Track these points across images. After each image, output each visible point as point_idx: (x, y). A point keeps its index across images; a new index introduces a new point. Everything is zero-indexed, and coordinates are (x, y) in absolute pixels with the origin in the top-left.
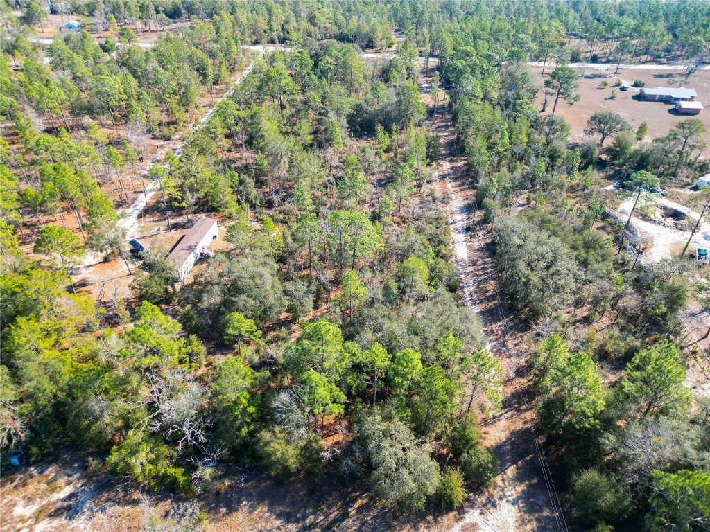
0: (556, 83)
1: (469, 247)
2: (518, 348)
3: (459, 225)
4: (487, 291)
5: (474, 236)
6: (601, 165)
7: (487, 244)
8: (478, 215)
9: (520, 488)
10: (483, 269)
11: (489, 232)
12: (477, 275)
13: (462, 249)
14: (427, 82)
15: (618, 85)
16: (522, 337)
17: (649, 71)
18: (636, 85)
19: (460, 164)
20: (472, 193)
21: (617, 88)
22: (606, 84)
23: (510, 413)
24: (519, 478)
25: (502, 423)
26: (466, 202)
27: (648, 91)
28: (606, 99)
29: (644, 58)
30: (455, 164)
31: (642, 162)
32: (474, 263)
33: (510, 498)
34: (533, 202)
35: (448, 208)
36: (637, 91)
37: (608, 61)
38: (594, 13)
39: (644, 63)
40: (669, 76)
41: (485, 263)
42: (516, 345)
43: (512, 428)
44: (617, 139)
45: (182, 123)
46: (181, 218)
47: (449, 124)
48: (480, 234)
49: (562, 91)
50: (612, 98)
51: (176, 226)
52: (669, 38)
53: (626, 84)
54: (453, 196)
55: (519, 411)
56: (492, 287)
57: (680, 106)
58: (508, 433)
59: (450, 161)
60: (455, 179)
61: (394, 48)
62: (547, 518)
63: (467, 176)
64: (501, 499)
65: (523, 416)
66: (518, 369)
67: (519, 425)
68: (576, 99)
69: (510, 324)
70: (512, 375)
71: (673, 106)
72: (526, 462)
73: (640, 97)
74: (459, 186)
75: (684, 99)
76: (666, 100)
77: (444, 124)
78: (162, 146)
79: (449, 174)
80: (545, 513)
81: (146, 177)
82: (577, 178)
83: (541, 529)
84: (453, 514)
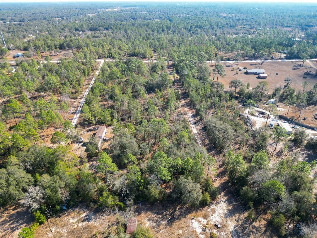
0: (216, 70)
1: (197, 129)
2: (219, 159)
3: (192, 122)
4: (206, 143)
5: (198, 125)
6: (236, 98)
7: (202, 128)
8: (198, 118)
9: (226, 198)
10: (203, 136)
11: (202, 124)
12: (201, 138)
13: (195, 130)
14: (169, 71)
15: (238, 69)
16: (219, 156)
17: (248, 63)
18: (244, 68)
19: (188, 101)
20: (194, 111)
21: (238, 70)
22: (234, 69)
23: (219, 178)
24: (225, 195)
25: (218, 181)
26: (193, 114)
27: (249, 71)
28: (235, 74)
29: (246, 58)
30: (186, 101)
32: (199, 134)
33: (224, 201)
34: (216, 112)
35: (187, 116)
36: (245, 71)
37: (234, 60)
38: (226, 41)
39: (246, 60)
40: (255, 64)
41: (204, 134)
42: (218, 158)
43: (221, 182)
44: (240, 89)
45: (80, 92)
46: (91, 127)
47: (181, 86)
48: (200, 124)
49: (219, 73)
50: (237, 74)
51: (90, 130)
52: (253, 51)
53: (241, 68)
54: (188, 112)
55: (222, 177)
56: (207, 141)
57: (260, 76)
58: (220, 184)
59: (184, 100)
60: (187, 106)
61: (154, 58)
62: (235, 204)
63: (191, 105)
64: (220, 201)
65: (223, 178)
66: (220, 165)
67: (223, 181)
68: (225, 75)
69: (215, 152)
70: (218, 167)
71: (258, 76)
72: (226, 191)
73: (246, 73)
74: (189, 108)
75: (261, 73)
76: (255, 74)
77: (179, 86)
78: (75, 102)
79: (185, 105)
81: (72, 113)
82: (229, 103)
83: (234, 207)
84: (207, 207)
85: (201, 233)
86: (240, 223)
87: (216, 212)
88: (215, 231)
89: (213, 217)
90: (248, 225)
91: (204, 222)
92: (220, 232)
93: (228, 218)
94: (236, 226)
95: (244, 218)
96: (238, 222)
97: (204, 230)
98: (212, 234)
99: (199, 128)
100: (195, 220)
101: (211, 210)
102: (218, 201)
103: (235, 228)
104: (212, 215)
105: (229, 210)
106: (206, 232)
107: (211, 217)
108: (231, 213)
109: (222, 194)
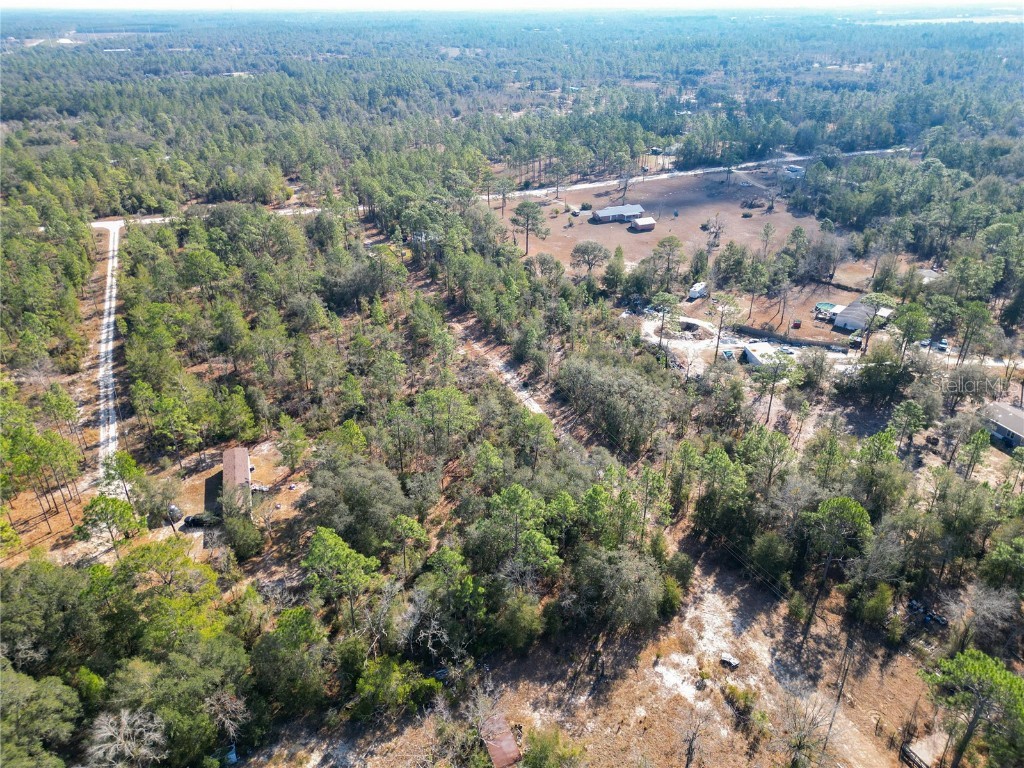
1: (539, 401)
3: (514, 383)
4: (582, 437)
5: (535, 390)
6: (604, 294)
7: (552, 395)
8: (525, 369)
9: (711, 579)
10: (565, 417)
11: (547, 383)
12: (564, 425)
13: (533, 405)
14: (367, 237)
15: (568, 211)
16: (637, 465)
17: (585, 191)
18: (585, 208)
19: (472, 322)
20: (503, 349)
21: (568, 215)
22: (557, 212)
23: (668, 529)
24: (706, 573)
25: (668, 538)
26: (505, 359)
27: (601, 214)
28: (565, 227)
29: (575, 177)
30: (466, 324)
31: (639, 284)
32: (553, 415)
33: (709, 589)
34: (567, 345)
35: (491, 370)
36: (588, 214)
37: (542, 186)
39: (576, 183)
40: (607, 193)
41: (563, 412)
42: (637, 473)
43: (677, 539)
48: (539, 386)
49: (530, 227)
50: (571, 225)
53: (576, 208)
54: (487, 356)
55: (673, 524)
56: (583, 431)
57: (636, 224)
58: (676, 544)
59: (459, 322)
60: (478, 339)
62: (742, 590)
63: (488, 333)
64: (702, 593)
65: (678, 527)
67: (681, 535)
68: (547, 233)
71: (629, 225)
72: (703, 560)
73: (595, 220)
74: (486, 345)
76: (620, 219)
77: (422, 282)
79: (467, 336)
80: (739, 589)
82: (594, 311)
83: (743, 600)
84: (676, 618)
85: (698, 698)
86: (779, 637)
87: (706, 626)
88: (731, 681)
89: (705, 641)
90: (801, 638)
91: (689, 661)
92: (744, 677)
93: (744, 634)
94: (775, 650)
95: (781, 622)
96: (772, 636)
97: (701, 687)
98: (727, 691)
99: (543, 396)
100: (664, 664)
101: (691, 623)
102: (696, 594)
103: (773, 655)
104: (701, 638)
105: (734, 610)
106: (708, 690)
107: (700, 643)
108: (745, 616)
109: (697, 571)
